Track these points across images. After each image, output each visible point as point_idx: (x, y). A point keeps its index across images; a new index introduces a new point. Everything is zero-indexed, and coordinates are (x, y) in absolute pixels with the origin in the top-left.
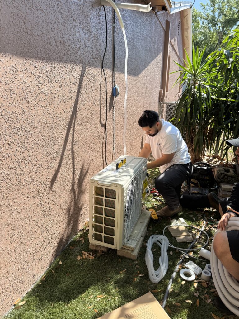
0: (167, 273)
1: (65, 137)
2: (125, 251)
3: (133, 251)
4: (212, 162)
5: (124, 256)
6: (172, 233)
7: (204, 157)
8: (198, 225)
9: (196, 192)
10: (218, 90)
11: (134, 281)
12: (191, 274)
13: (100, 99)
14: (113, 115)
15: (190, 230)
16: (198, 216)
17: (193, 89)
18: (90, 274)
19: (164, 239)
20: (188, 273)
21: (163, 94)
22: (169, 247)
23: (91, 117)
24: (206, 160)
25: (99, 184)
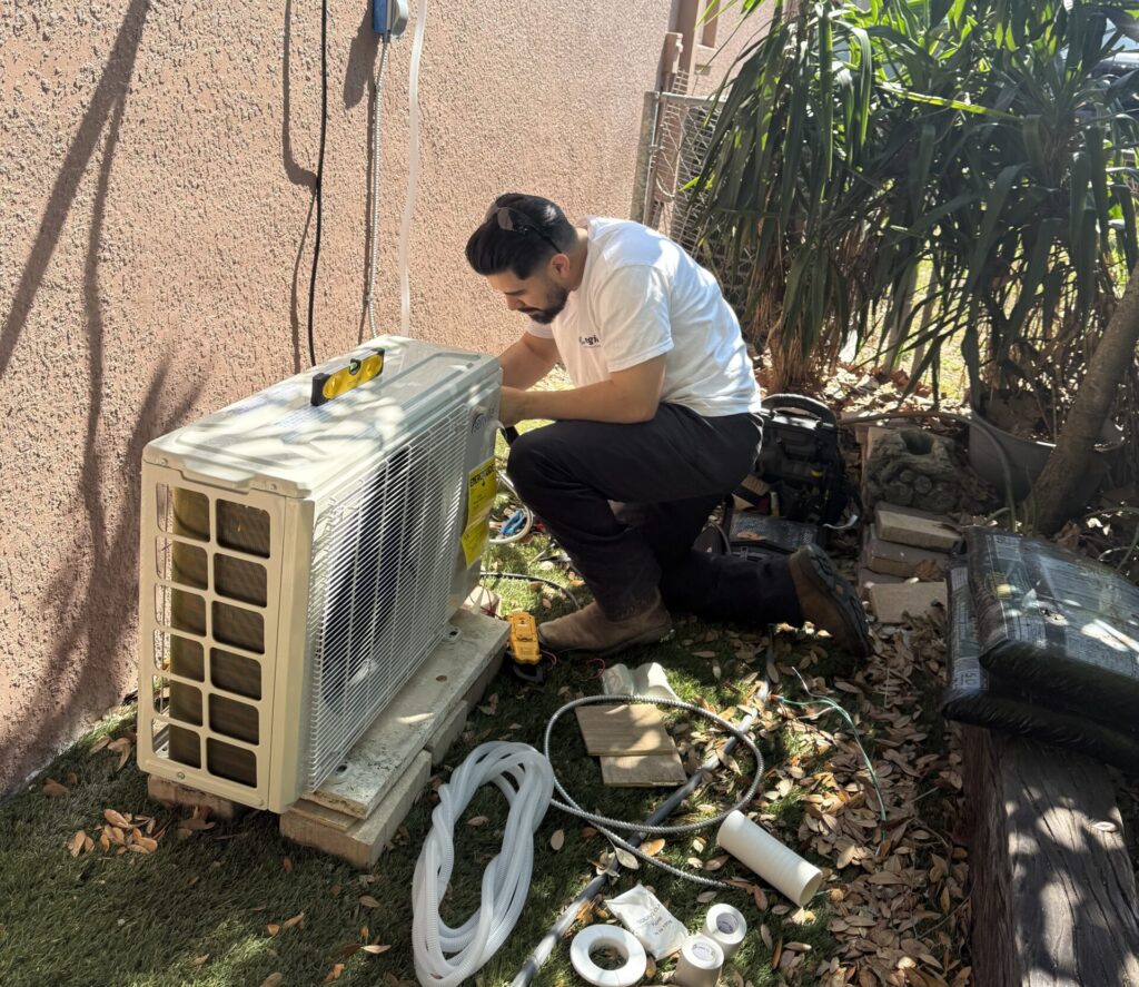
0: (508, 943)
1: (38, 218)
2: (318, 817)
3: (358, 822)
4: (867, 400)
5: (317, 842)
6: (587, 739)
7: (836, 373)
8: (725, 703)
9: (754, 537)
10: (913, 52)
11: (329, 977)
12: (627, 951)
13: (287, 39)
14: (371, 131)
15: (683, 727)
16: (738, 655)
17: (794, 39)
18: (113, 931)
19: (537, 770)
20: (611, 944)
21: (682, 55)
22: (551, 807)
23: (222, 128)
24: (841, 389)
25: (186, 475)
